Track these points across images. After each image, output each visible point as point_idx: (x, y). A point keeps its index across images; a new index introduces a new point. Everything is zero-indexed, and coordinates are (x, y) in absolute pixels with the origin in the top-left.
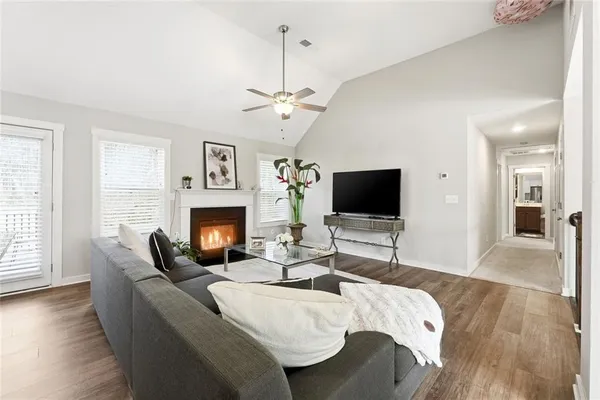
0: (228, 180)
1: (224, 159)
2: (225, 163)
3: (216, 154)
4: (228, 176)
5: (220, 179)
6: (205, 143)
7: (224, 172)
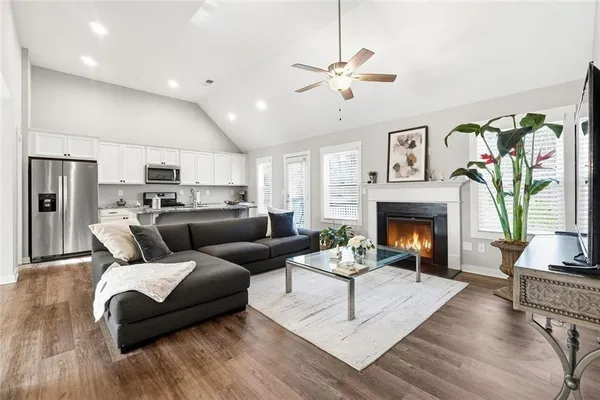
0: (416, 170)
1: (413, 145)
2: (414, 151)
3: (402, 143)
4: (415, 166)
5: (405, 169)
6: (390, 134)
7: (410, 162)
